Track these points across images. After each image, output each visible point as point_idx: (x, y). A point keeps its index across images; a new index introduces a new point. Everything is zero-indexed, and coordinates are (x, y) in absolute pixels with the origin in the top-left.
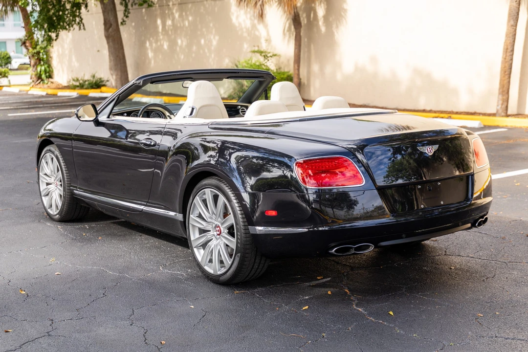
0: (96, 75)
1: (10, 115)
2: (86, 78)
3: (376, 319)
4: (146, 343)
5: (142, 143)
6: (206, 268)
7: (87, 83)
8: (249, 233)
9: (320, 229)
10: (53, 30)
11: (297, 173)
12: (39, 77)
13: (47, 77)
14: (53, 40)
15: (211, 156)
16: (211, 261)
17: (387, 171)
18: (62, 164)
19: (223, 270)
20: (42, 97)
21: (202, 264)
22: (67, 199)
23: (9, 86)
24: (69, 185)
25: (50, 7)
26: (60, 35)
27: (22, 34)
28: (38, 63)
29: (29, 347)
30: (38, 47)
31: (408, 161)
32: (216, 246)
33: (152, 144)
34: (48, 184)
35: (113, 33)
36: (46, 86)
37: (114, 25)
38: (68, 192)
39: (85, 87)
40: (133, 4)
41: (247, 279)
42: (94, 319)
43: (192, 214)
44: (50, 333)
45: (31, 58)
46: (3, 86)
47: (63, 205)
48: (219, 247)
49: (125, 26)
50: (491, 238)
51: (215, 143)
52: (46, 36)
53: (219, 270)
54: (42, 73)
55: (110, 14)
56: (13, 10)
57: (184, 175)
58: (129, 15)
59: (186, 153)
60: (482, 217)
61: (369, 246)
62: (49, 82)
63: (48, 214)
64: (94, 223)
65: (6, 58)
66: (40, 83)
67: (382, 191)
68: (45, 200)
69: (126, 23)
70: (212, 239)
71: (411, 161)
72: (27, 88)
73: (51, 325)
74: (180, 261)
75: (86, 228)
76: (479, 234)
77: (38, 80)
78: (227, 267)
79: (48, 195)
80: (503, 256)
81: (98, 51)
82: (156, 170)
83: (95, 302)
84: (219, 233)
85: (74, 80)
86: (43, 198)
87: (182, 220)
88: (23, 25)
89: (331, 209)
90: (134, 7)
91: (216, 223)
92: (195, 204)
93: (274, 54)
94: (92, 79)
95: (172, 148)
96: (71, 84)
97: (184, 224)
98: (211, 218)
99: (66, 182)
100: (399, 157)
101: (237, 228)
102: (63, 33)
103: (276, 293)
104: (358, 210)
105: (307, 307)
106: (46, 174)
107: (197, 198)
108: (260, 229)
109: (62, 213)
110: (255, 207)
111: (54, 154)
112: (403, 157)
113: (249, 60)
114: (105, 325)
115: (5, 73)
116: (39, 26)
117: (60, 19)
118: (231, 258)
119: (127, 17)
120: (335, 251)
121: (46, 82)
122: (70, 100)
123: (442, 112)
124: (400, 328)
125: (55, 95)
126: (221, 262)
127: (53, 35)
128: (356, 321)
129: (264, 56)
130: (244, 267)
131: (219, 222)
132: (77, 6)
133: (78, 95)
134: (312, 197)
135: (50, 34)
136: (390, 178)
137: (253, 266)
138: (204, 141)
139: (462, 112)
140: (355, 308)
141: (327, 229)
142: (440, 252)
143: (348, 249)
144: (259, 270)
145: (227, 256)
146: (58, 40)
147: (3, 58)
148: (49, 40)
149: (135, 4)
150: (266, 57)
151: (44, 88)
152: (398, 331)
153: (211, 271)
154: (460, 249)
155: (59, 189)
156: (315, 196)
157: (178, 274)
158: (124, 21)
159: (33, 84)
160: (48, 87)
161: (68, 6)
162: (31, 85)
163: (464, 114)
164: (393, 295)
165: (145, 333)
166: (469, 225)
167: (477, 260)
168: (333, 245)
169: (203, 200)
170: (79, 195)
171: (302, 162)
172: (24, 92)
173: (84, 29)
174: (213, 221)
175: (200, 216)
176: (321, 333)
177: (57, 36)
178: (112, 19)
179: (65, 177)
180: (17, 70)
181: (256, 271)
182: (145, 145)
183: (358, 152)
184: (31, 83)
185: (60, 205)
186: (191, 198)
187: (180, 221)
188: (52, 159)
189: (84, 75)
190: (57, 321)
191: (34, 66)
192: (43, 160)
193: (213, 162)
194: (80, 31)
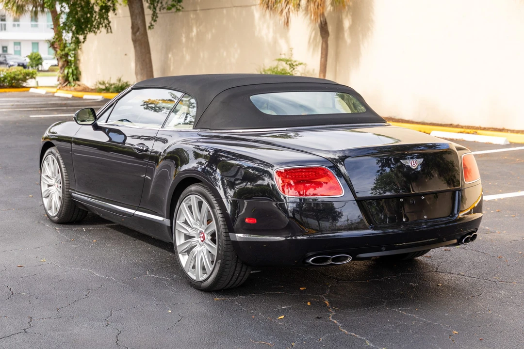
0: (122, 79)
1: (31, 116)
2: (112, 82)
3: (350, 332)
4: (117, 344)
5: (135, 148)
6: (189, 274)
7: (113, 86)
8: (230, 240)
9: (299, 238)
10: (81, 32)
11: (278, 182)
12: (66, 80)
13: (74, 80)
14: (80, 42)
15: (200, 163)
16: (194, 267)
17: (375, 183)
18: (62, 166)
19: (205, 276)
20: (68, 99)
21: (186, 270)
22: (65, 201)
23: (36, 88)
24: (67, 187)
25: (79, 9)
26: (87, 37)
27: (51, 35)
28: (65, 65)
29: (4, 343)
30: (66, 49)
31: (396, 175)
32: (199, 252)
33: (145, 149)
34: (49, 186)
35: (140, 38)
36: (72, 88)
37: (141, 29)
38: (66, 194)
39: (110, 91)
40: (162, 8)
41: (229, 286)
42: (72, 318)
43: (178, 220)
44: (26, 330)
45: (59, 60)
46: (30, 87)
47: (61, 207)
48: (202, 254)
49: (153, 30)
50: (487, 257)
51: (208, 151)
52: (74, 39)
53: (202, 276)
54: (69, 75)
55: (138, 18)
56: (43, 11)
57: (172, 180)
58: (157, 19)
59: (176, 159)
60: (470, 233)
61: (347, 257)
62: (76, 84)
63: (48, 216)
64: (92, 226)
65: (36, 59)
66: (67, 85)
67: (361, 202)
68: (46, 201)
69: (154, 27)
70: (196, 245)
71: (400, 175)
72: (54, 90)
73: (29, 323)
74: (168, 267)
75: (83, 230)
76: (476, 252)
77: (65, 83)
78: (209, 273)
79: (48, 197)
80: (495, 275)
81: (126, 55)
82: (147, 176)
83: (76, 303)
84: (202, 239)
85: (100, 83)
86: (44, 199)
87: (170, 226)
88: (53, 27)
89: (316, 221)
90: (162, 11)
91: (201, 229)
92: (181, 210)
93: (300, 62)
94: (118, 83)
95: (162, 153)
96: (97, 87)
97: (171, 229)
98: (196, 224)
99: (65, 184)
100: (388, 170)
101: (218, 235)
102: (90, 36)
103: (255, 301)
104: (342, 221)
105: (283, 317)
106: (47, 176)
107: (184, 204)
108: (240, 236)
109: (60, 215)
110: (235, 217)
111: (55, 156)
112: (391, 170)
113: (274, 68)
114: (81, 325)
115: (33, 74)
116: (67, 28)
117: (88, 21)
118: (212, 264)
119: (155, 21)
120: (312, 261)
121: (73, 84)
122: (94, 104)
123: (468, 127)
124: (371, 341)
125: (81, 98)
126: (204, 269)
127: (81, 37)
128: (329, 332)
129: (290, 64)
130: (225, 273)
131: (203, 228)
132: (105, 9)
133: (103, 99)
134: (290, 207)
135: (78, 36)
136: (378, 191)
137: (234, 274)
138: (198, 149)
139: (490, 128)
140: (331, 319)
141: (305, 238)
142: (431, 269)
143: (326, 259)
144: (240, 278)
145: (209, 263)
146: (86, 42)
147: (34, 59)
148: (78, 42)
149: (164, 8)
150: (292, 66)
151: (71, 91)
152: (369, 344)
153: (194, 278)
154: (452, 267)
155: (59, 191)
156: (295, 205)
157: (163, 279)
158: (152, 25)
159: (60, 86)
160: (75, 89)
161: (97, 9)
162: (58, 88)
163: (492, 131)
164: (372, 309)
165: (118, 334)
166: (455, 241)
167: (467, 278)
168: (310, 254)
169: (188, 206)
170: (77, 197)
171: (283, 171)
172: (51, 94)
173: (111, 32)
174: (198, 227)
175: (186, 222)
176: (290, 343)
177: (85, 38)
178: (139, 22)
179: (65, 179)
180: (48, 71)
181: (238, 278)
182: (138, 149)
183: (340, 163)
184: (58, 85)
185: (59, 207)
186: (178, 204)
187: (168, 226)
188: (53, 160)
189: (110, 78)
190: (36, 319)
191: (61, 68)
192: (45, 161)
193: (199, 169)
194: (108, 34)
